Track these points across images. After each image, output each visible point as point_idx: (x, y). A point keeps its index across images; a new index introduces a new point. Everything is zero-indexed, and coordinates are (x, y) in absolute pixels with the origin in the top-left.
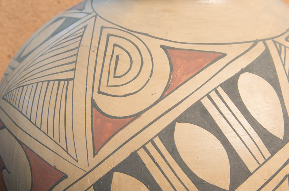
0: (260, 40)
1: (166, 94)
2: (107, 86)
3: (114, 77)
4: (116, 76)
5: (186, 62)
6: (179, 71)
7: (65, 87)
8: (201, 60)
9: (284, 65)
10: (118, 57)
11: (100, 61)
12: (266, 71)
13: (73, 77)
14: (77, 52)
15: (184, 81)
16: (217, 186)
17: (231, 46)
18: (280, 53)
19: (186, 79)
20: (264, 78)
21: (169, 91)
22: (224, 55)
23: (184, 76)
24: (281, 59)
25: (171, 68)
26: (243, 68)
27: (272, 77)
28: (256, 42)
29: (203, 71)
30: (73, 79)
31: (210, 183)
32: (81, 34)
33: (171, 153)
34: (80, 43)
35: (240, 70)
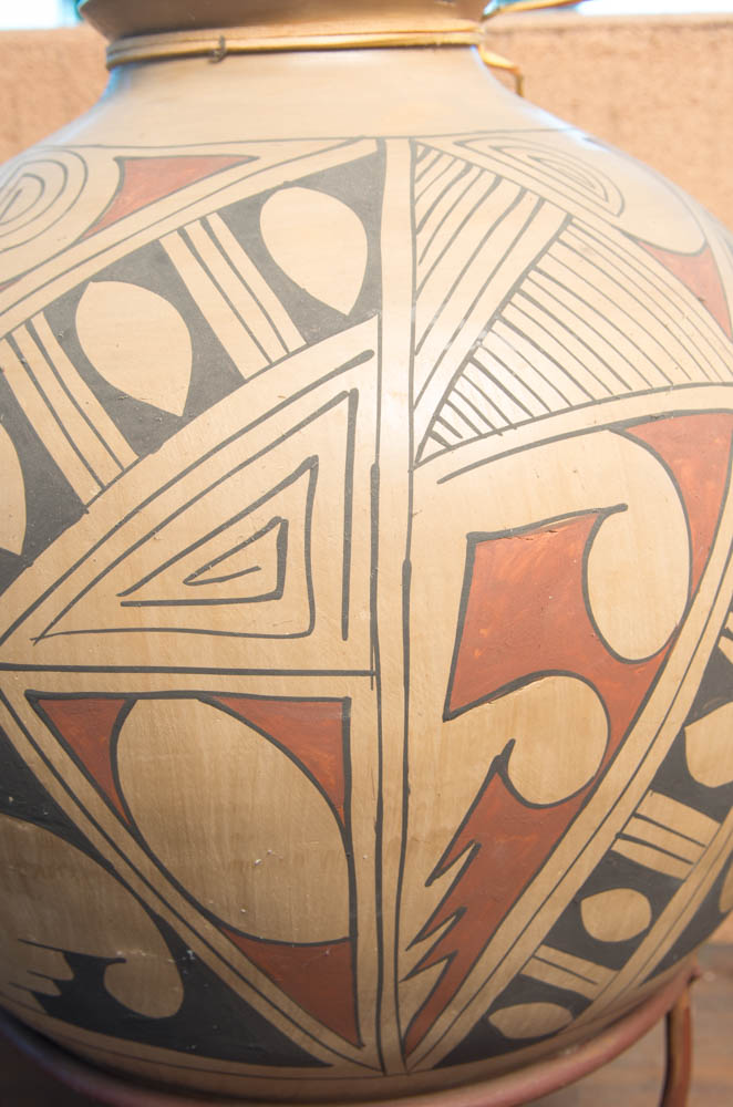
0: (370, 138)
6: (132, 194)
8: (191, 171)
9: (414, 181)
15: (135, 209)
16: (154, 405)
17: (279, 145)
18: (417, 160)
19: (142, 205)
22: (252, 159)
24: (413, 170)
25: (119, 190)
26: (290, 180)
27: (364, 198)
28: (353, 140)
29: (188, 189)
31: (138, 398)
33: (60, 340)
35: (281, 183)
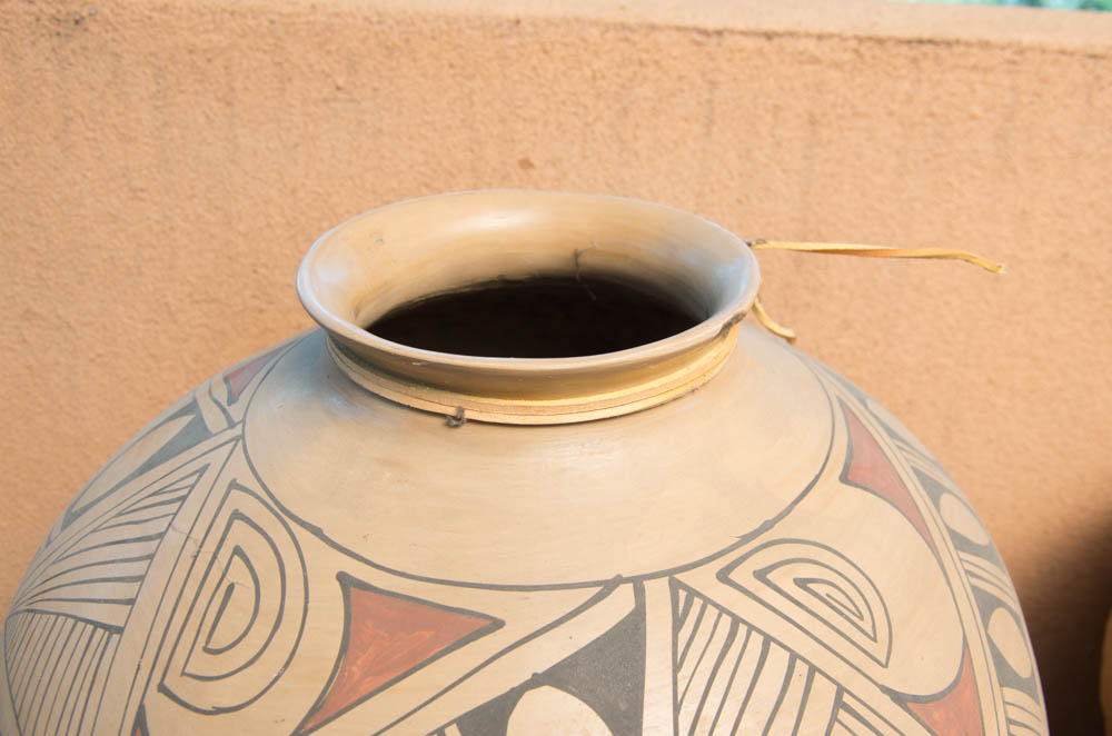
0: (627, 580)
1: (310, 725)
2: (183, 674)
3: (206, 650)
4: (209, 646)
5: (386, 635)
6: (359, 662)
7: (100, 650)
8: (427, 635)
9: (677, 667)
10: (231, 588)
11: (189, 594)
12: (611, 685)
13: (122, 625)
14: (154, 549)
15: (364, 694)
17: (526, 598)
18: (678, 624)
19: (370, 690)
20: (594, 709)
21: (319, 717)
22: (497, 624)
23: (369, 679)
24: (675, 644)
25: (344, 649)
26: (540, 671)
27: (623, 706)
28: (609, 586)
29: (422, 670)
30: (120, 630)
32: (184, 492)
34: (173, 519)
35: (530, 677)
